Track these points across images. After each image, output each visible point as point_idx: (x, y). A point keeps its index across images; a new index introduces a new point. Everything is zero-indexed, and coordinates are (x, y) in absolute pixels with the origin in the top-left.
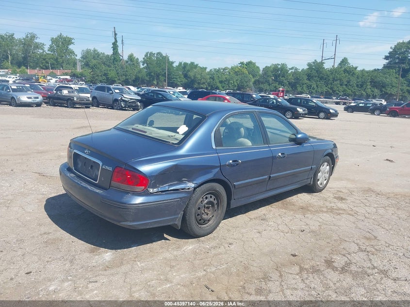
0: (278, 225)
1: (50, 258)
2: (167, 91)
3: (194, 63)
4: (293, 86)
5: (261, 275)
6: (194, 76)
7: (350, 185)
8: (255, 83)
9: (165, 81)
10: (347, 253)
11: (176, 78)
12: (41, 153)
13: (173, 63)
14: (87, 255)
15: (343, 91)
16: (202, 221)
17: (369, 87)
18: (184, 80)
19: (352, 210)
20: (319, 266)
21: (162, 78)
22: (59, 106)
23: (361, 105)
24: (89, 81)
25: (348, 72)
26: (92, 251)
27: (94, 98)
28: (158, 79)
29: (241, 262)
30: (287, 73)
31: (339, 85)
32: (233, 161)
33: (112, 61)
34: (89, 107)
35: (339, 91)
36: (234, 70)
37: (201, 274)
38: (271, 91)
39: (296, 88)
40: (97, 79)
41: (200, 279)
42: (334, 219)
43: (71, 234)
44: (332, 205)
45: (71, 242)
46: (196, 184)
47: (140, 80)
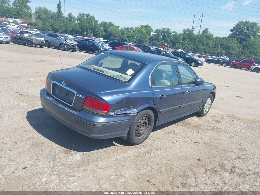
0: (184, 138)
1: (38, 157)
2: (95, 40)
3: (111, 23)
4: (173, 44)
5: (182, 174)
6: (111, 31)
7: (221, 113)
8: (150, 39)
9: (92, 33)
10: (231, 159)
11: (99, 32)
12: (16, 77)
13: (97, 21)
14: (64, 155)
15: (204, 49)
16: (139, 134)
17: (219, 48)
18: (104, 34)
19: (226, 130)
20: (216, 168)
21: (90, 31)
22: (22, 45)
23: (215, 59)
24: (40, 29)
25: (207, 37)
26: (66, 153)
27: (46, 41)
28: (87, 31)
29: (167, 164)
30: (170, 35)
31: (202, 45)
32: (162, 96)
33: (56, 17)
34: (43, 47)
35: (201, 49)
36: (137, 30)
37: (143, 171)
38: (159, 45)
39: (175, 45)
40: (46, 28)
41: (143, 175)
42: (217, 135)
43: (49, 139)
44: (214, 125)
45: (50, 145)
46: (138, 110)
47: (75, 31)
